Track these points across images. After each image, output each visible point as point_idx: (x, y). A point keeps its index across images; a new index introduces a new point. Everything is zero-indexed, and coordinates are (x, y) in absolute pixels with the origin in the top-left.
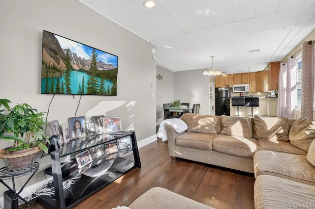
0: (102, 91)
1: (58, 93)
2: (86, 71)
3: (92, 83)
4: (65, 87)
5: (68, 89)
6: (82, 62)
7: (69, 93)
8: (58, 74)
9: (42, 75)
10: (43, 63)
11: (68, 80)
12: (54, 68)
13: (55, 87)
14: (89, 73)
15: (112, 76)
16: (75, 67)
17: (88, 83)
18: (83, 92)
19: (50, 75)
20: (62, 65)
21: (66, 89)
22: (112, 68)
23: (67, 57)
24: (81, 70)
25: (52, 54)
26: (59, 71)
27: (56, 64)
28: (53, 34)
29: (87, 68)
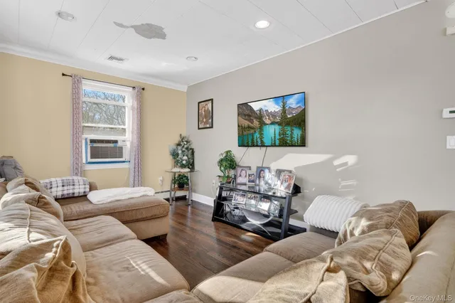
0: (291, 141)
1: (253, 146)
2: (277, 123)
3: (283, 133)
4: (259, 140)
5: (262, 142)
6: (273, 115)
7: (263, 145)
8: (252, 131)
9: (239, 134)
10: (239, 126)
11: (261, 134)
12: (249, 127)
13: (250, 141)
14: (279, 124)
15: (300, 121)
16: (268, 121)
17: (280, 135)
18: (275, 143)
19: (245, 133)
20: (256, 123)
21: (259, 142)
22: (300, 110)
23: (259, 116)
24: (273, 123)
25: (247, 117)
26: (253, 128)
27: (250, 124)
28: (246, 103)
29: (278, 119)
